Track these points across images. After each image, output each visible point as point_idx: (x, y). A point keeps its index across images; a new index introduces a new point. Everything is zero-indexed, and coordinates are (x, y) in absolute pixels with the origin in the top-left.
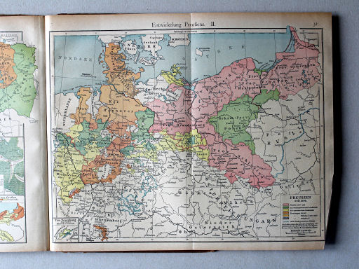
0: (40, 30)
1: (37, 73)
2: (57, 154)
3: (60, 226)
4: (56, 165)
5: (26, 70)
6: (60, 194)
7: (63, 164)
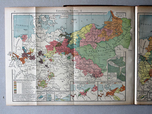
0: (133, 12)
1: (132, 30)
2: (140, 64)
3: (140, 94)
4: (139, 69)
5: (127, 29)
6: (140, 81)
7: (142, 68)
